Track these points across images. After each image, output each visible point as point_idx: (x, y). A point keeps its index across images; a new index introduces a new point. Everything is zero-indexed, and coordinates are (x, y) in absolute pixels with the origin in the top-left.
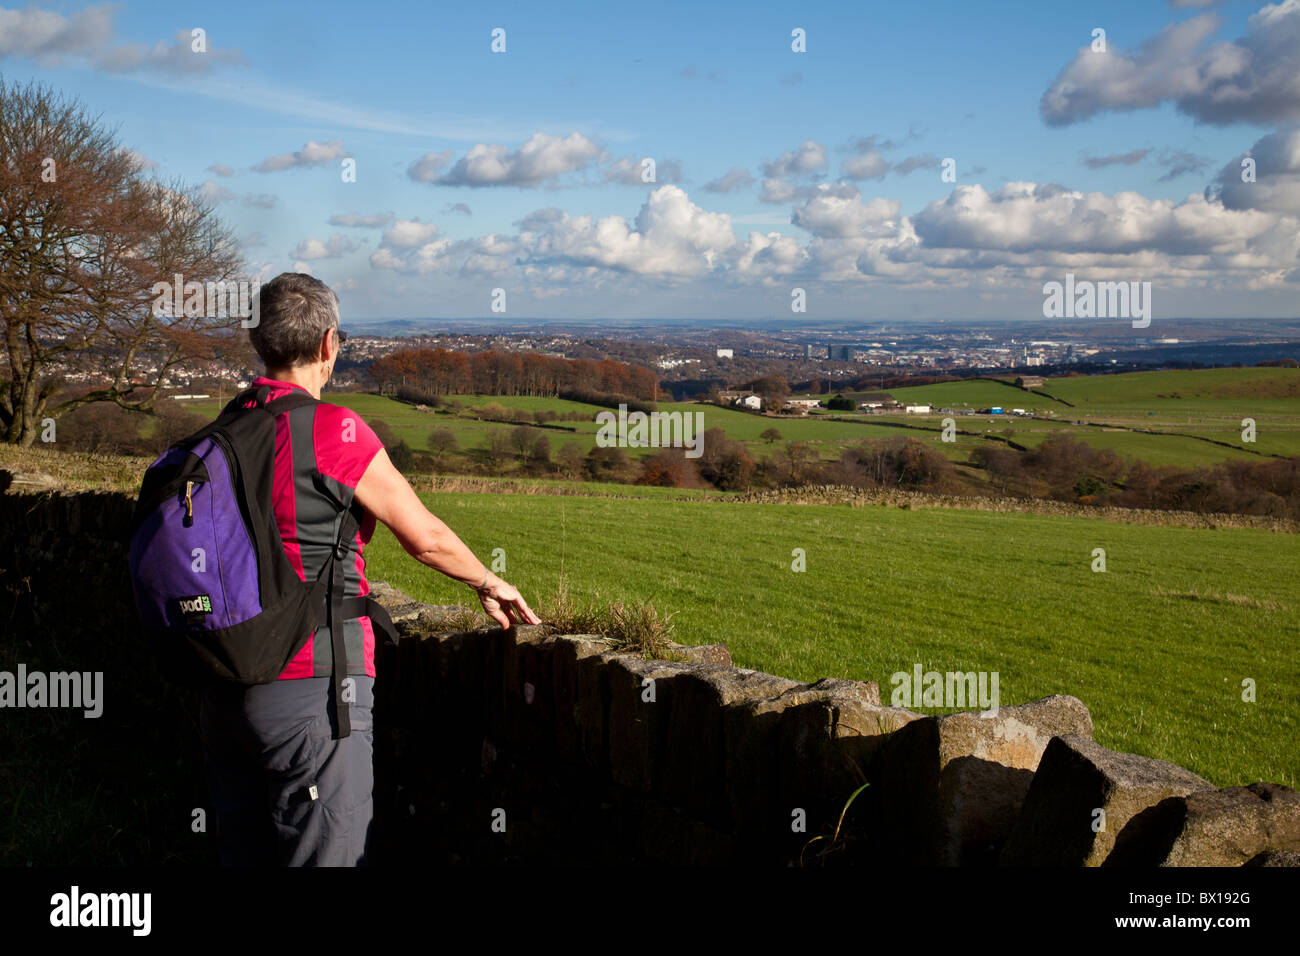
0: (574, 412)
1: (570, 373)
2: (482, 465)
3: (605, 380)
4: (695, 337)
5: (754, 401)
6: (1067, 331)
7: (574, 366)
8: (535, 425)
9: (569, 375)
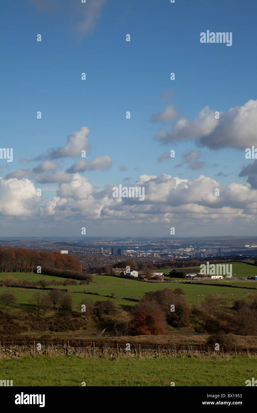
0: (54, 280)
1: (39, 259)
2: (33, 314)
3: (56, 263)
4: (45, 245)
5: (135, 274)
6: (214, 242)
7: (41, 256)
8: (40, 289)
9: (38, 260)
